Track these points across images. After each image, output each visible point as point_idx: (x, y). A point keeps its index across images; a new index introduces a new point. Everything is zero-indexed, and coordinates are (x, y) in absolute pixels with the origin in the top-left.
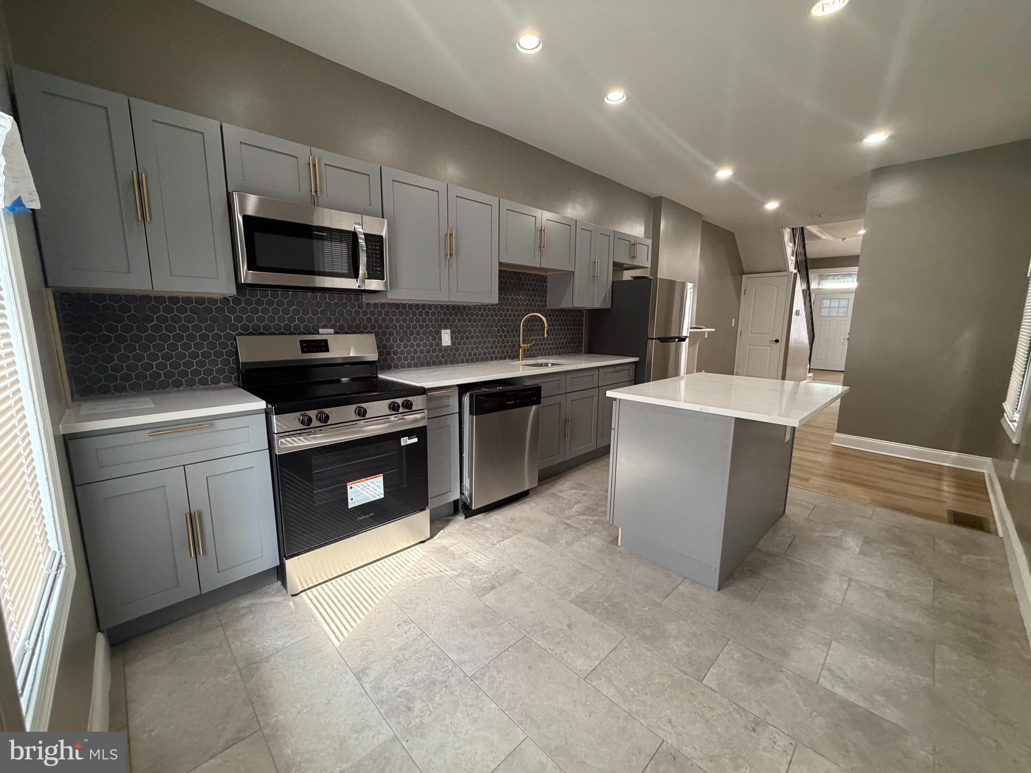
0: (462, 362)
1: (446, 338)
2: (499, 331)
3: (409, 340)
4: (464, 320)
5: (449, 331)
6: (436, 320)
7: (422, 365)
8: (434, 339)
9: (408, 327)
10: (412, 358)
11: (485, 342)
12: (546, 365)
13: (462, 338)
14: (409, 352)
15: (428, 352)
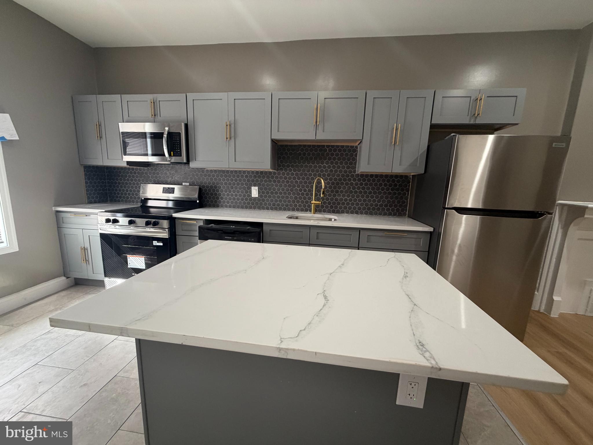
0: (268, 209)
1: (255, 192)
2: (301, 190)
3: (230, 192)
4: (270, 181)
5: (257, 188)
6: (248, 181)
7: (238, 207)
8: (247, 192)
9: (230, 184)
10: (232, 202)
11: (287, 197)
12: (330, 220)
13: (268, 193)
14: (230, 199)
15: (242, 199)
